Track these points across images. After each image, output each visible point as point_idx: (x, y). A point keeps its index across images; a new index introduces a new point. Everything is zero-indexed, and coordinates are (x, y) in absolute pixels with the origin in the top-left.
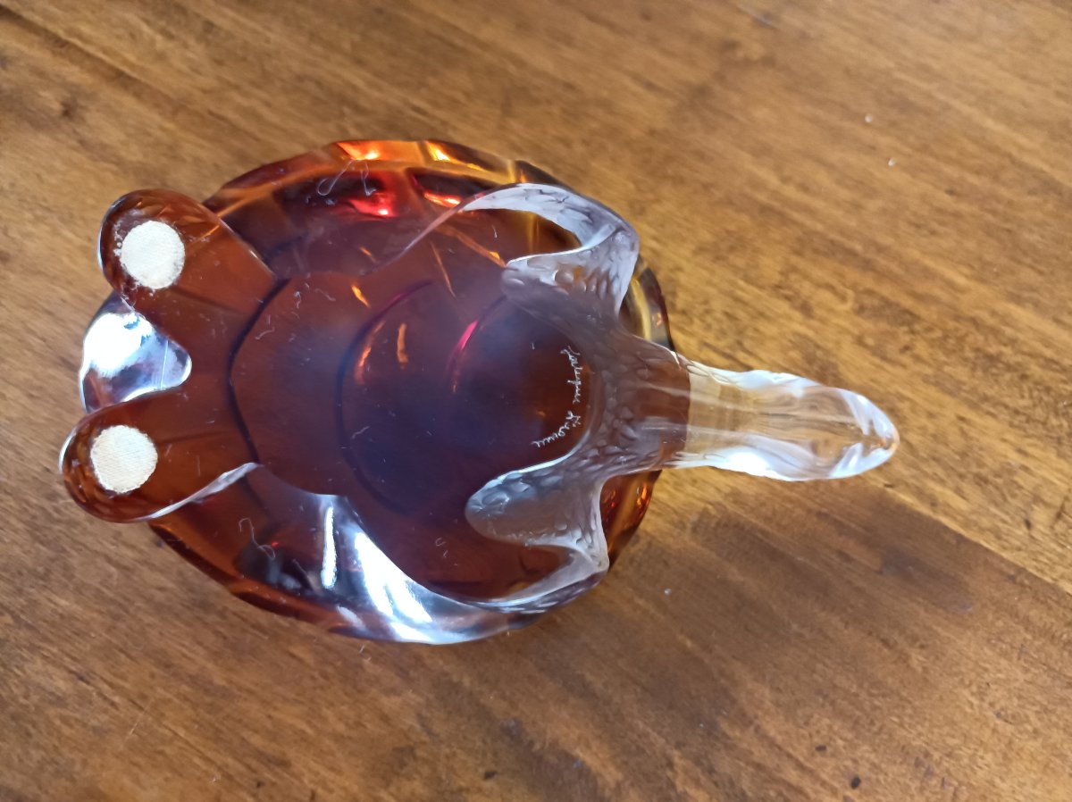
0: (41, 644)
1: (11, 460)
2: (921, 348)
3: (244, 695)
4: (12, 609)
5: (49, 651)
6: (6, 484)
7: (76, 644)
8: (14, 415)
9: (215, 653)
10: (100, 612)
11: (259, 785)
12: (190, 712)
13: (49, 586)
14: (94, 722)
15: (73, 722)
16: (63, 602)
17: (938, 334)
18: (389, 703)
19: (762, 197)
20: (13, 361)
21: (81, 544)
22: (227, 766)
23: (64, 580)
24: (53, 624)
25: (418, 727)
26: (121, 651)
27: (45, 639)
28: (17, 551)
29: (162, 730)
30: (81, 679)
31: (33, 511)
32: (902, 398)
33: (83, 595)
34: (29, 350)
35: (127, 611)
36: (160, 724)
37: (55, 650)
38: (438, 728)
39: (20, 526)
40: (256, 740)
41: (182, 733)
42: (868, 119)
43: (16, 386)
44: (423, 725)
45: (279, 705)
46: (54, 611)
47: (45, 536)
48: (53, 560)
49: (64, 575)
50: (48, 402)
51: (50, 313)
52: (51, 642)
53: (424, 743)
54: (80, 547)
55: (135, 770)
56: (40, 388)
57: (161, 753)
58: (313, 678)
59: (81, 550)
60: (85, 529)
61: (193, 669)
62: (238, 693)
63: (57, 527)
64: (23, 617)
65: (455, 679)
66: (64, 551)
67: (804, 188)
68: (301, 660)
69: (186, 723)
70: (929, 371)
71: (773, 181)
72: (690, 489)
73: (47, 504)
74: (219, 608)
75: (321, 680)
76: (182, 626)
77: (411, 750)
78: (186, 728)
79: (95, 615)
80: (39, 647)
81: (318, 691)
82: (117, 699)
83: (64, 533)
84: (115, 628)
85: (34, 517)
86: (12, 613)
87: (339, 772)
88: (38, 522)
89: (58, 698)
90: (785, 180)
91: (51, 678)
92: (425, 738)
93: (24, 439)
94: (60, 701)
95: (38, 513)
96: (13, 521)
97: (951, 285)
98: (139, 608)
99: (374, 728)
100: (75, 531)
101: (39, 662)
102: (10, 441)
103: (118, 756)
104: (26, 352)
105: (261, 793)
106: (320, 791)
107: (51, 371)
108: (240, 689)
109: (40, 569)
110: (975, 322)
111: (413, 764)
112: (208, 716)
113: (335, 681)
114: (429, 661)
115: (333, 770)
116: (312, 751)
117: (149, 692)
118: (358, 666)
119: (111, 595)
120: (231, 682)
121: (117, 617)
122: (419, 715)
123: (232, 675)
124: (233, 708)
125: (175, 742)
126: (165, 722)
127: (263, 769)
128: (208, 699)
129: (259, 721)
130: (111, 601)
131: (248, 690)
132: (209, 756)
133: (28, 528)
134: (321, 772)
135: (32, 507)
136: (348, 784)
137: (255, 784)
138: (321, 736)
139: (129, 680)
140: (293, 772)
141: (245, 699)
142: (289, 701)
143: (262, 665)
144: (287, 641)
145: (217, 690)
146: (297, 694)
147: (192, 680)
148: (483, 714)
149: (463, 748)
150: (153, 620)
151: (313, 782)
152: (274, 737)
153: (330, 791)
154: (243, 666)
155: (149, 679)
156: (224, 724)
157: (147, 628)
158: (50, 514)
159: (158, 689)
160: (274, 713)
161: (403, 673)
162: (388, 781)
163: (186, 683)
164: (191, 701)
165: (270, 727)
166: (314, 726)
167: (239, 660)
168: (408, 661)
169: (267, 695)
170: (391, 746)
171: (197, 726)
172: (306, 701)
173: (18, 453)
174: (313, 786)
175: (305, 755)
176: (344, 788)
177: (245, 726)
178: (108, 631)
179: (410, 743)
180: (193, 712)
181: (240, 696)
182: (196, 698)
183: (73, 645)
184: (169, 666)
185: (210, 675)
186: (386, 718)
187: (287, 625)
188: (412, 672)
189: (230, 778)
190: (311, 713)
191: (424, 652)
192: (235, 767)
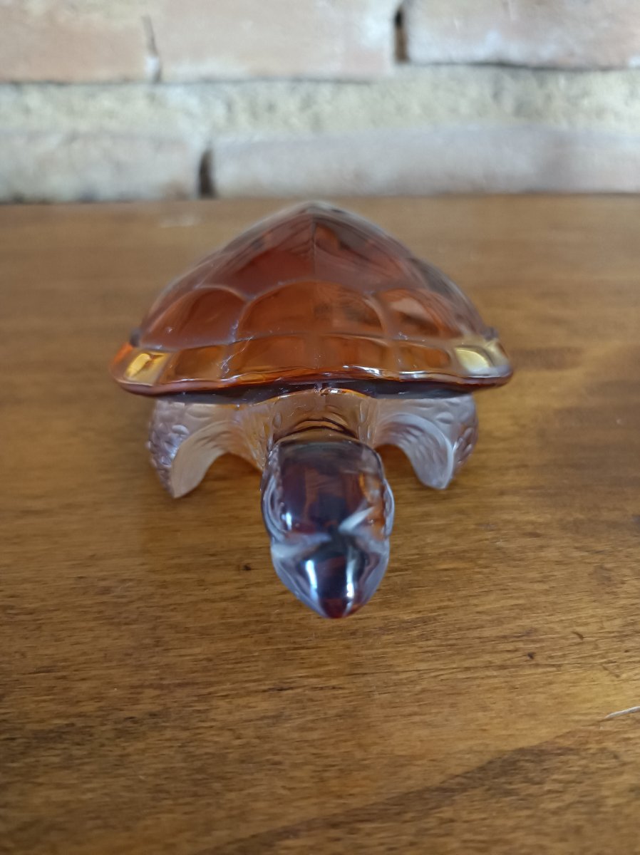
0: (212, 689)
1: (34, 589)
3: (441, 612)
4: (147, 683)
5: (223, 690)
6: (45, 606)
7: (247, 669)
9: (381, 603)
10: (245, 636)
11: (531, 656)
12: (412, 650)
13: (170, 647)
14: (332, 712)
15: (310, 725)
18: (551, 554)
21: (171, 605)
22: (490, 662)
23: (181, 635)
24: (205, 670)
25: (585, 554)
26: (296, 649)
27: (211, 684)
28: (107, 641)
29: (404, 676)
30: (282, 689)
31: (95, 609)
33: (213, 634)
35: (271, 622)
36: (397, 673)
37: (228, 686)
38: (600, 547)
39: (92, 624)
41: (423, 666)
44: (588, 551)
45: (475, 601)
47: (127, 618)
48: (154, 628)
49: (177, 632)
50: (36, 540)
52: (219, 683)
53: (602, 559)
54: (172, 607)
55: (417, 718)
57: (423, 691)
58: (479, 573)
59: (175, 608)
60: (163, 595)
61: (378, 623)
63: (133, 607)
64: (165, 682)
65: (570, 519)
66: (160, 617)
69: (419, 658)
73: (105, 598)
75: (486, 570)
77: (601, 567)
78: (422, 661)
79: (241, 641)
80: (210, 694)
81: (494, 577)
82: (334, 682)
84: (270, 638)
85: (100, 612)
86: (151, 686)
87: (577, 610)
88: (108, 613)
89: (274, 717)
91: (250, 707)
92: (600, 556)
93: (33, 571)
94: (278, 718)
95: (102, 608)
98: (279, 614)
99: (559, 573)
100: (155, 600)
101: (222, 703)
103: (387, 719)
105: (539, 659)
106: (580, 629)
108: (433, 611)
109: (147, 641)
111: (613, 574)
112: (430, 643)
113: (496, 565)
114: (541, 520)
115: (569, 612)
116: (539, 611)
117: (357, 660)
118: (499, 549)
119: (242, 620)
120: (420, 612)
121: (265, 631)
122: (576, 548)
123: (415, 607)
124: (444, 626)
125: (426, 676)
126: (398, 669)
127: (521, 645)
128: (415, 633)
129: (475, 620)
130: (245, 624)
131: (440, 608)
132: (466, 665)
133: (101, 622)
134: (563, 618)
135: (90, 607)
136: (591, 612)
137: (528, 658)
138: (532, 599)
139: (329, 663)
140: (544, 632)
141: (446, 614)
142: (479, 595)
143: (429, 588)
144: (429, 564)
145: (416, 623)
146: (481, 588)
147: (386, 629)
148: (613, 525)
149: (629, 547)
150: (301, 614)
151: (566, 627)
152: (499, 622)
153: (586, 624)
154: (416, 597)
155: (347, 652)
156: (450, 639)
157: (302, 622)
158: (116, 603)
159: (363, 652)
160: (479, 609)
161: (534, 535)
162: (613, 593)
163: (383, 634)
164: (403, 643)
165: (489, 618)
166: (518, 598)
167: (407, 596)
168: (529, 528)
169: (457, 603)
170: (586, 575)
171: (430, 654)
172: (492, 588)
173: (36, 582)
174: (570, 630)
175: (538, 617)
176: (592, 616)
177: (468, 629)
178: (268, 643)
179: (596, 565)
180: (414, 648)
181: (439, 615)
182: (405, 638)
183: (244, 672)
184: (353, 633)
185: (396, 618)
186: (558, 563)
187: (417, 556)
188: (538, 531)
189: (502, 667)
190: (506, 592)
191: (532, 518)
192: (497, 659)
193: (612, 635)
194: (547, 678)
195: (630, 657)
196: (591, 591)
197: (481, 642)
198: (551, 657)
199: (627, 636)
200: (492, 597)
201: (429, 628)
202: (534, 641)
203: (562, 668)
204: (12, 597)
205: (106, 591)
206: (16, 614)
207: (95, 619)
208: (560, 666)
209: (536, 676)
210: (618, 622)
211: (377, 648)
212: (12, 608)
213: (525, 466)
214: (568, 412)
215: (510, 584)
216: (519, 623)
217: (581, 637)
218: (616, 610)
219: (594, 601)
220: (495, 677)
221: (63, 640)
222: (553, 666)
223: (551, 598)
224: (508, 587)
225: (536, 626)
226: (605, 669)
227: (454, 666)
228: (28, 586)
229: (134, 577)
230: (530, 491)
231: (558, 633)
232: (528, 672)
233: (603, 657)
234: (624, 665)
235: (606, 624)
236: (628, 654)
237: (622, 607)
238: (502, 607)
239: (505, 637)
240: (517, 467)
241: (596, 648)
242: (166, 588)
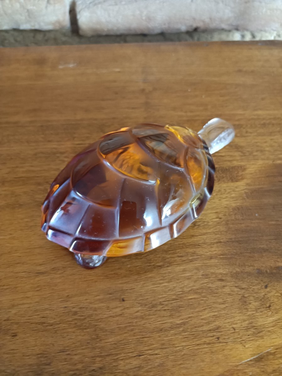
0: (117, 357)
1: (50, 314)
2: (249, 130)
3: (189, 319)
4: (97, 355)
5: (121, 357)
6: (56, 321)
7: (128, 347)
8: (37, 300)
9: (170, 316)
10: (125, 333)
11: (218, 338)
12: (180, 337)
13: (102, 339)
14: (156, 364)
15: (150, 370)
16: (110, 340)
17: (249, 126)
18: (227, 290)
19: (185, 119)
20: (19, 285)
21: (99, 319)
22: (205, 342)
23: (105, 333)
24: (115, 348)
25: (238, 290)
26: (143, 338)
27: (117, 354)
28: (80, 337)
29: (178, 348)
30: (140, 356)
32: (257, 143)
33: (115, 333)
34: (22, 278)
35: (134, 326)
36: (176, 347)
37: (123, 355)
38: (244, 286)
39: (74, 330)
40: (205, 328)
41: (184, 344)
42: (189, 91)
43: (29, 291)
44: (240, 288)
45: (201, 314)
46: (111, 345)
47: (85, 326)
48: (95, 331)
49: (103, 332)
50: (45, 288)
51: (18, 263)
52: (120, 354)
53: (244, 292)
54: (100, 320)
55: (182, 366)
56: (38, 287)
57: (184, 355)
58: (202, 300)
59: (101, 321)
60: (96, 314)
61: (169, 325)
62: (187, 320)
63: (86, 321)
64: (103, 354)
65: (235, 271)
66: (96, 325)
67: (191, 112)
68: (194, 298)
69: (183, 340)
70: (255, 134)
71: (183, 114)
72: (237, 190)
73: (76, 317)
74: (159, 303)
75: (205, 299)
76: (154, 316)
77: (244, 296)
78: (183, 342)
79: (125, 335)
80: (117, 358)
81: (207, 302)
82: (156, 352)
83: (90, 320)
84: (134, 333)
85: (76, 324)
86: (98, 356)
87: (234, 317)
88: (78, 324)
89: (138, 367)
90: (186, 112)
91: (131, 364)
92: (244, 291)
93: (48, 304)
94: (140, 367)
95: (76, 322)
96: (70, 330)
97: (241, 114)
98: (136, 322)
99: (230, 299)
100: (93, 317)
101: (121, 362)
102: (43, 309)
103: (174, 366)
104: (22, 279)
105: (221, 340)
106: (234, 326)
107: (37, 279)
108: (187, 319)
109: (94, 336)
110: (252, 119)
111: (247, 299)
112: (186, 333)
113: (208, 296)
114: (224, 272)
115: (231, 318)
116: (222, 318)
117: (163, 342)
118: (209, 287)
119: (124, 325)
120: (182, 319)
121: (132, 330)
122: (236, 287)
123: (181, 317)
124: (190, 326)
125: (185, 348)
126: (176, 345)
127: (215, 334)
128: (181, 329)
129: (201, 323)
130: (126, 327)
131: (189, 317)
132: (198, 343)
133: (77, 328)
134: (229, 321)
135: (71, 322)
136: (238, 318)
137: (217, 339)
138: (220, 312)
139: (154, 344)
140: (223, 328)
141: (191, 320)
142: (202, 311)
143: (185, 308)
144: (186, 296)
145: (181, 325)
146: (203, 307)
147: (171, 328)
148: (249, 274)
149: (254, 286)
150: (143, 322)
151: (230, 325)
152: (208, 323)
153: (236, 324)
154: (181, 313)
155: (159, 339)
156: (193, 332)
157: (144, 325)
158: (80, 319)
159: (165, 339)
160: (202, 317)
161: (221, 280)
162: (247, 309)
163: (171, 330)
164: (178, 334)
165: (205, 322)
166: (215, 312)
167: (179, 312)
168: (220, 276)
169: (195, 314)
170: (238, 300)
171: (186, 339)
172: (206, 307)
173: (50, 310)
174: (231, 326)
175: (221, 321)
176: (239, 320)
177: (199, 327)
178: (134, 336)
179: (241, 295)
180: (181, 336)
181: (189, 321)
182: (178, 332)
183: (127, 349)
184: (161, 330)
185: (175, 323)
186: (229, 294)
187: (181, 293)
188: (223, 278)
189: (209, 344)
190: (211, 309)
191: (221, 271)
192: (207, 340)
193: (244, 328)
194: (223, 348)
195: (249, 338)
196: (239, 308)
197: (203, 333)
198: (224, 339)
199: (249, 329)
200: (207, 311)
201: (186, 327)
202: (219, 332)
203: (228, 344)
204: (43, 318)
205: (75, 313)
206: (47, 326)
207: (74, 327)
208: (226, 343)
209: (220, 347)
210: (247, 322)
211: (169, 337)
212: (44, 323)
213: (220, 242)
214: (238, 209)
215: (213, 305)
216: (215, 323)
217: (235, 330)
218: (247, 317)
219: (240, 313)
220: (207, 348)
221: (65, 338)
222: (225, 342)
223: (226, 312)
224: (212, 307)
225: (220, 325)
226: (241, 343)
227: (194, 344)
228: (48, 312)
229: (84, 306)
230: (222, 257)
231: (227, 328)
232: (217, 345)
233: (240, 339)
234: (247, 342)
235: (243, 324)
236: (249, 337)
237: (248, 316)
238: (210, 316)
239: (210, 330)
240: (217, 243)
241: (239, 334)
242: (96, 311)
